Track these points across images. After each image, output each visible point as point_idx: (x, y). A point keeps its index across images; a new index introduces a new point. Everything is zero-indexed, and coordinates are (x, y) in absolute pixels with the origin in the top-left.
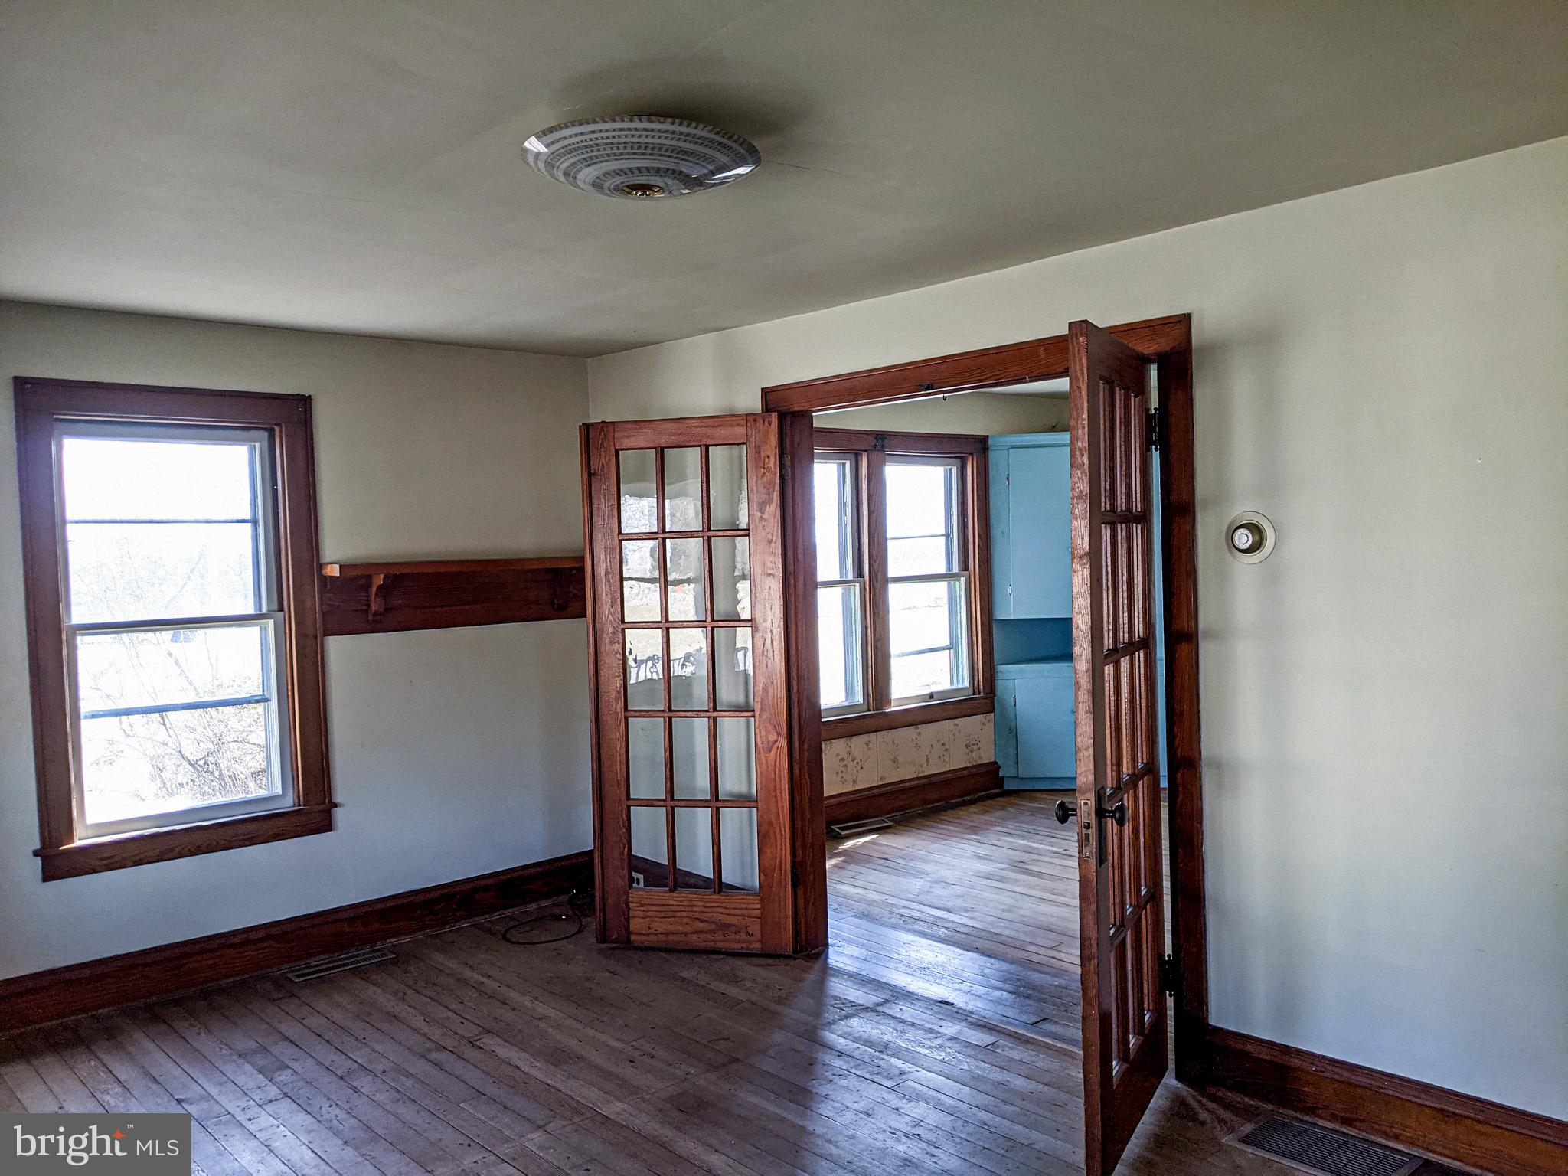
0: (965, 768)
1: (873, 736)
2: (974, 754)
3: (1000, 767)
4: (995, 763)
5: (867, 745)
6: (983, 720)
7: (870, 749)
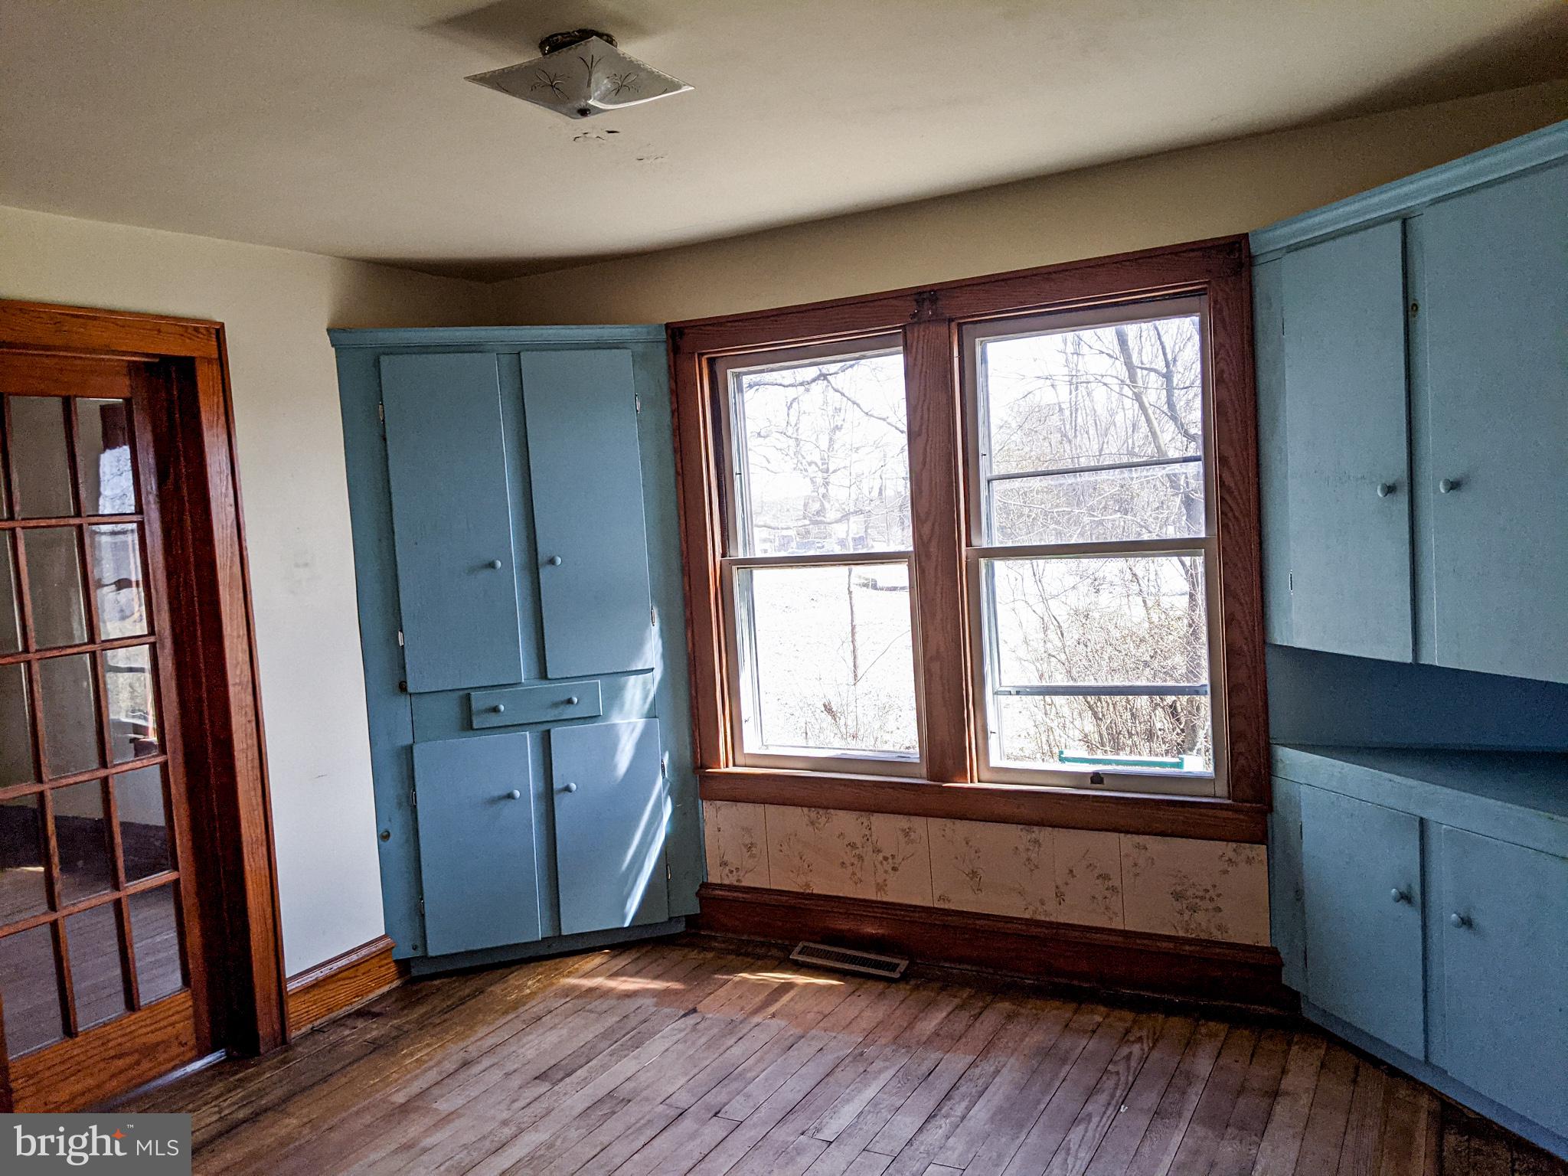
0: (1169, 938)
1: (918, 823)
2: (1200, 917)
3: (1283, 965)
4: (1273, 952)
5: (907, 835)
6: (1230, 854)
7: (912, 842)
